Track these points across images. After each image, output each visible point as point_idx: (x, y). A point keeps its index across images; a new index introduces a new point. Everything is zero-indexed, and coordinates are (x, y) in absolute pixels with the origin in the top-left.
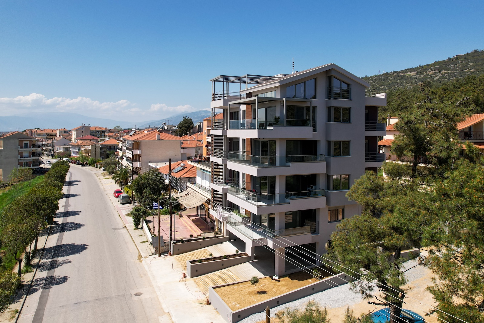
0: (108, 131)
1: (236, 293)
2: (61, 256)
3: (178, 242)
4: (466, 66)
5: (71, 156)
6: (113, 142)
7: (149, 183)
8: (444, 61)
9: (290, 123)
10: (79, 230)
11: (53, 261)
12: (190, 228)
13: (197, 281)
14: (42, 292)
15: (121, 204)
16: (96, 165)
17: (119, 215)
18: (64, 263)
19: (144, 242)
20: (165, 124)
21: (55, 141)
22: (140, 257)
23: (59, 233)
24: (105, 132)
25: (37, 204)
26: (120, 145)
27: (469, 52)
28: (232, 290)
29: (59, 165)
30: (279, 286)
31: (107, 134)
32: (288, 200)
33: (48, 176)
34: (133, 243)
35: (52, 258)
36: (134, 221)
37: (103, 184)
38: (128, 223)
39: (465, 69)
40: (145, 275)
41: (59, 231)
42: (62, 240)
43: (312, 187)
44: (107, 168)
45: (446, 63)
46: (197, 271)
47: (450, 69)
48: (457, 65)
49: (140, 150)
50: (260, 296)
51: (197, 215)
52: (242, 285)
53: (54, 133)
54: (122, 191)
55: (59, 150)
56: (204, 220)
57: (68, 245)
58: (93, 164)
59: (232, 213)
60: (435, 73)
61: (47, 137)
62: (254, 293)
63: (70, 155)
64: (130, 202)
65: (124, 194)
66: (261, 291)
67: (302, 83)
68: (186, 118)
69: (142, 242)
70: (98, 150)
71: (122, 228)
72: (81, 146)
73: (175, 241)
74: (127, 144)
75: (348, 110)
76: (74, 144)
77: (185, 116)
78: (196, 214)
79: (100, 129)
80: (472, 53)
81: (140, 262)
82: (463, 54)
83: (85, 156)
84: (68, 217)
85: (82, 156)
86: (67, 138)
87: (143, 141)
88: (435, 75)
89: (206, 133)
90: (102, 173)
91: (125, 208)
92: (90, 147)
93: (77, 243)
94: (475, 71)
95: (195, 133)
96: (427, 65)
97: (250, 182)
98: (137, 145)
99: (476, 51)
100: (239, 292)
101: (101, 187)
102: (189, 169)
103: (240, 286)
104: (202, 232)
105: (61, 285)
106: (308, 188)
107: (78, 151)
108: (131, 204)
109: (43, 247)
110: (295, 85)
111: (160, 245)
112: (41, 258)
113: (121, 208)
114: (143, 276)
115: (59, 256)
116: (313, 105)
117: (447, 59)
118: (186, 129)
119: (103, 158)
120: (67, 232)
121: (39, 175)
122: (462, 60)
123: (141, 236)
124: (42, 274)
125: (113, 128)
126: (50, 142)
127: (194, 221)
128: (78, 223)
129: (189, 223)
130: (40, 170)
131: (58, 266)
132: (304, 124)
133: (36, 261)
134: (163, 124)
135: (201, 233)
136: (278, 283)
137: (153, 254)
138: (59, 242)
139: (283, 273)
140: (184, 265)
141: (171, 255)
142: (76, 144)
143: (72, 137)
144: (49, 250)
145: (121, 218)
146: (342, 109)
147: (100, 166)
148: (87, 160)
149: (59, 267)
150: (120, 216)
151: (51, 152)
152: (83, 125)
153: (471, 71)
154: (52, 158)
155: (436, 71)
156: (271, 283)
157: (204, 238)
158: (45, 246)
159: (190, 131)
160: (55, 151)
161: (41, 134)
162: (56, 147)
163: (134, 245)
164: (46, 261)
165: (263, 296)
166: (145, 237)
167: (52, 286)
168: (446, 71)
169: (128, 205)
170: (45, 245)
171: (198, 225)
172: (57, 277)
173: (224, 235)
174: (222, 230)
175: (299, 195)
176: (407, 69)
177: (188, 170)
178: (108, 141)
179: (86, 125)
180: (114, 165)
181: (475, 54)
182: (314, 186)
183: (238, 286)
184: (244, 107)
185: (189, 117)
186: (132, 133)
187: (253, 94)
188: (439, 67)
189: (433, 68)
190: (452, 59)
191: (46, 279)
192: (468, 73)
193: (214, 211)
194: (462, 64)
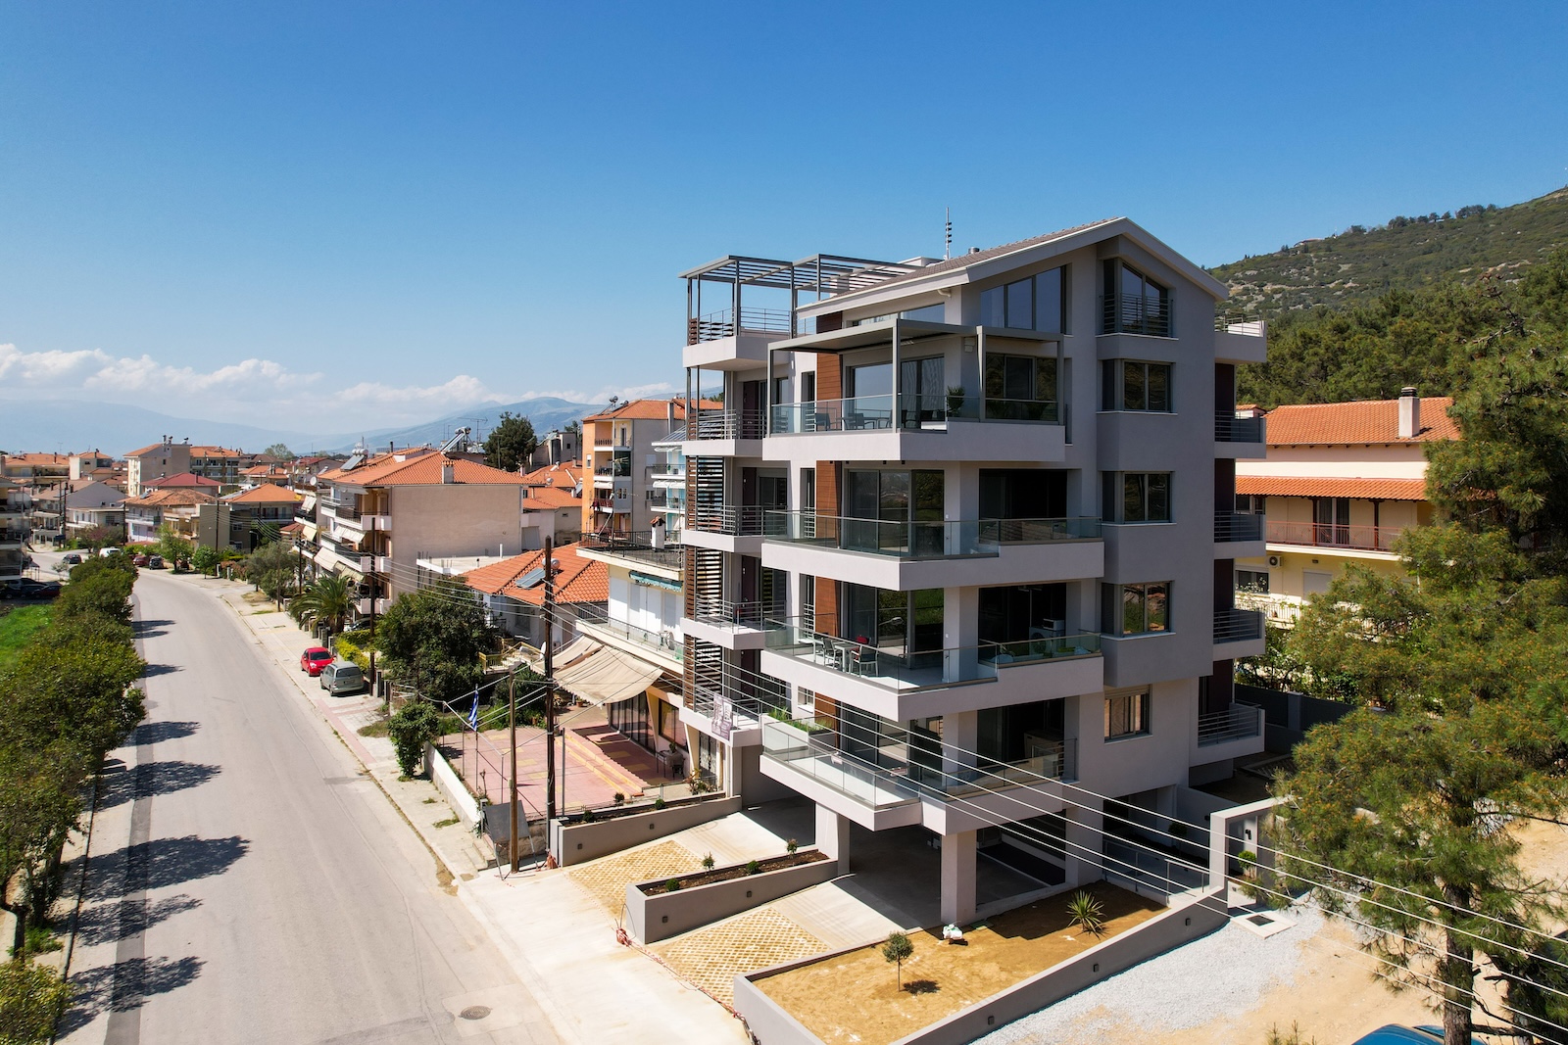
0: (247, 461)
1: (831, 994)
2: (155, 885)
3: (574, 819)
4: (1333, 273)
5: (127, 541)
6: (272, 495)
7: (438, 624)
8: (1272, 255)
9: (998, 411)
10: (202, 788)
11: (126, 903)
12: (597, 772)
13: (669, 954)
14: (112, 1025)
15: (335, 694)
16: (221, 569)
17: (336, 733)
18: (170, 908)
19: (446, 823)
20: (467, 431)
21: (68, 491)
22: (445, 876)
23: (132, 801)
24: (236, 463)
25: (69, 700)
26: (309, 503)
27: (1339, 232)
28: (815, 982)
29: (98, 569)
30: (972, 959)
31: (243, 470)
32: (986, 670)
33: (66, 607)
34: (409, 829)
35: (125, 893)
36: (401, 753)
37: (256, 631)
38: (374, 760)
39: (1329, 281)
40: (480, 940)
41: (131, 796)
42: (149, 824)
43: (1051, 625)
44: (264, 579)
45: (1275, 263)
46: (665, 919)
47: (1286, 280)
48: (1308, 269)
49: (389, 518)
50: (920, 1001)
51: (612, 726)
52: (844, 964)
53: (60, 466)
54: (330, 650)
55: (81, 521)
56: (638, 742)
57: (174, 842)
58: (211, 565)
59: (765, 717)
60: (1246, 291)
61: (35, 481)
62: (895, 992)
63: (125, 539)
64: (366, 689)
65: (340, 663)
66: (916, 980)
67: (1024, 279)
68: (511, 418)
69: (439, 825)
70: (225, 520)
71: (356, 776)
72: (164, 509)
73: (563, 816)
74: (332, 498)
75: (1164, 370)
76: (139, 502)
77: (507, 413)
78: (607, 723)
79: (220, 455)
80: (1345, 236)
81: (450, 893)
82: (1321, 237)
83: (179, 540)
84: (154, 744)
85: (170, 541)
86: (110, 482)
87: (397, 486)
88: (1245, 297)
89: (593, 463)
90: (245, 596)
91: (351, 709)
92: (196, 512)
93: (208, 833)
94: (1355, 288)
95: (540, 464)
96: (1224, 268)
97: (835, 611)
98: (376, 499)
99: (1357, 230)
100: (843, 990)
101: (251, 640)
102: (575, 575)
103: (840, 967)
104: (645, 784)
105: (178, 991)
106: (1032, 630)
107: (151, 523)
108: (368, 695)
109: (84, 853)
110: (1006, 286)
111: (515, 833)
112: (82, 895)
113: (335, 708)
114: (472, 943)
115: (147, 886)
116: (1066, 355)
117: (1280, 250)
118: (512, 452)
119: (239, 547)
120: (162, 796)
121: (23, 605)
122: (1320, 253)
123: (431, 801)
124: (100, 955)
125: (260, 451)
126: (50, 495)
127: (607, 749)
128: (194, 763)
129: (592, 755)
130: (22, 588)
131: (154, 920)
132: (1036, 413)
133: (64, 906)
134: (460, 432)
135: (643, 789)
136: (964, 953)
137: (491, 864)
138: (139, 834)
139: (971, 913)
140: (609, 899)
141: (555, 866)
142: (147, 502)
143: (127, 480)
144: (105, 864)
145: (342, 741)
146: (1147, 367)
147: (234, 573)
148: (188, 555)
149: (158, 926)
150: (339, 737)
151: (52, 529)
152: (167, 439)
153: (1346, 286)
154: (57, 548)
155: (1250, 286)
156: (939, 950)
157: (661, 805)
158: (88, 851)
159: (524, 459)
160: (68, 525)
161: (14, 472)
162: (73, 513)
163: (415, 835)
164: (98, 904)
165: (931, 999)
166: (446, 807)
167: (145, 998)
168: (1276, 287)
169: (359, 698)
170: (88, 846)
171: (623, 762)
172: (157, 961)
173: (725, 790)
174: (718, 774)
175: (1021, 654)
177: (572, 578)
178: (250, 491)
179: (178, 441)
180: (287, 569)
181: (1356, 240)
182: (1056, 623)
183: (832, 967)
184: (806, 362)
185: (518, 416)
186: (354, 461)
187: (845, 319)
188: (1255, 273)
189: (1240, 275)
190: (1293, 252)
191: (117, 970)
192: (1338, 293)
193: (696, 711)
194: (1321, 265)
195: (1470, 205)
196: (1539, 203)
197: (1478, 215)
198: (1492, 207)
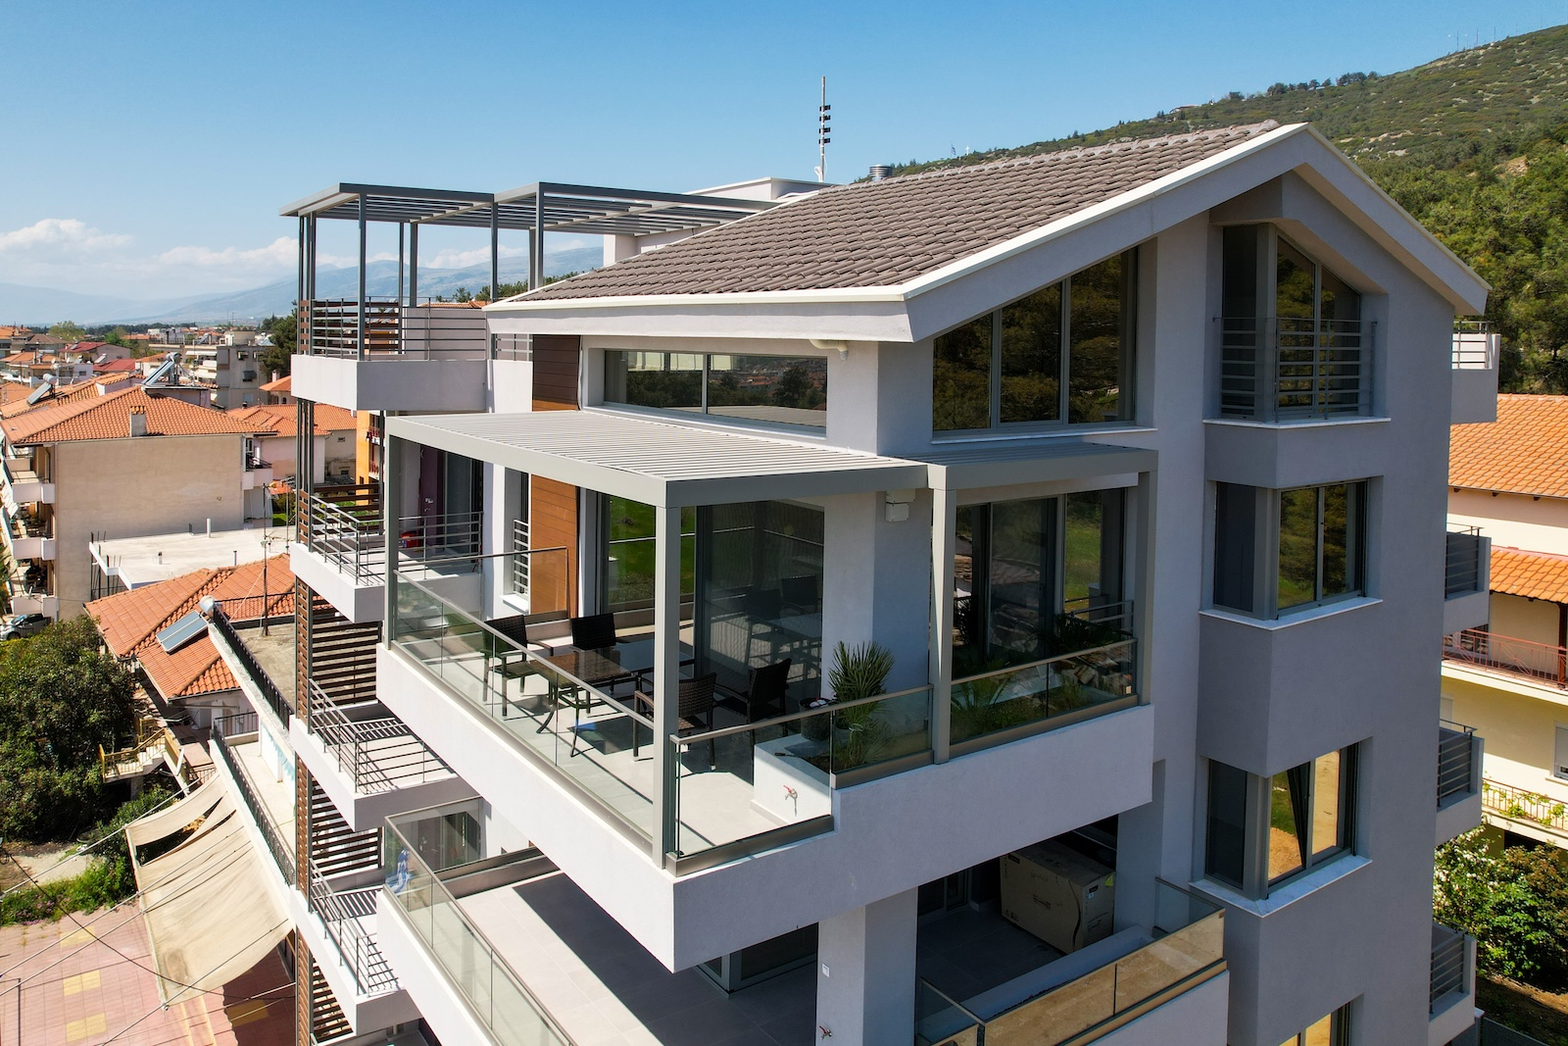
8: (1147, 121)
27: (1217, 99)
45: (1151, 130)
49: (51, 487)
80: (1223, 103)
82: (1198, 103)
87: (62, 442)
99: (1236, 97)
117: (1155, 115)
122: (1197, 121)
176: (1037, 144)
181: (1233, 107)
190: (1169, 118)
195: (1351, 73)
196: (1422, 71)
197: (1359, 82)
198: (1373, 75)
